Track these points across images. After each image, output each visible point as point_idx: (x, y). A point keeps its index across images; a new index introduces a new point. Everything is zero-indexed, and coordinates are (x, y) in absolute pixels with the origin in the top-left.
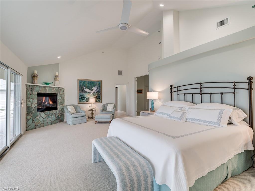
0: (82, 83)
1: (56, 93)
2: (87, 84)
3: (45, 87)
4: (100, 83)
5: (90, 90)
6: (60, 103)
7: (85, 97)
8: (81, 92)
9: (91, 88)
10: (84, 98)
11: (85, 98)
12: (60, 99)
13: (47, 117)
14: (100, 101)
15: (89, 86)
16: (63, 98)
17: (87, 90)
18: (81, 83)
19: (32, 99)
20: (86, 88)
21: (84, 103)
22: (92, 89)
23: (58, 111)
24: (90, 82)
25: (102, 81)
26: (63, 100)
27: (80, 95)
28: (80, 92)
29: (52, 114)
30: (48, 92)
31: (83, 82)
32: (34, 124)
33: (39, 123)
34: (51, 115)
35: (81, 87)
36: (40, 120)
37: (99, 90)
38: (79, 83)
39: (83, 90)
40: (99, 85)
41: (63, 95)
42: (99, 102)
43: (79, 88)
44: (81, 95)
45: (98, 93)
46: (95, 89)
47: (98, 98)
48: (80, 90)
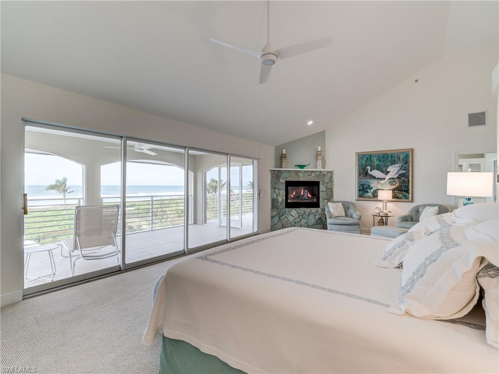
0: (365, 159)
1: (317, 180)
2: (375, 160)
3: (297, 172)
4: (407, 156)
5: (382, 172)
6: (324, 197)
7: (371, 188)
8: (364, 178)
9: (384, 169)
10: (369, 190)
11: (372, 191)
12: (325, 190)
13: (300, 217)
14: (409, 198)
15: (380, 163)
16: (330, 190)
17: (376, 173)
18: (362, 159)
19: (278, 189)
20: (374, 169)
21: (369, 199)
22: (388, 170)
23: (319, 210)
24: (382, 156)
25: (412, 149)
26: (329, 193)
27: (361, 183)
28: (361, 177)
29: (309, 214)
30: (302, 178)
31: (367, 158)
32: (280, 224)
33: (288, 224)
34: (306, 214)
35: (363, 169)
36: (289, 219)
37: (404, 171)
38: (359, 160)
39: (367, 174)
40: (405, 159)
41: (330, 184)
42: (405, 200)
43: (359, 170)
44: (363, 183)
45: (403, 179)
46: (394, 170)
47: (403, 190)
48: (360, 174)
